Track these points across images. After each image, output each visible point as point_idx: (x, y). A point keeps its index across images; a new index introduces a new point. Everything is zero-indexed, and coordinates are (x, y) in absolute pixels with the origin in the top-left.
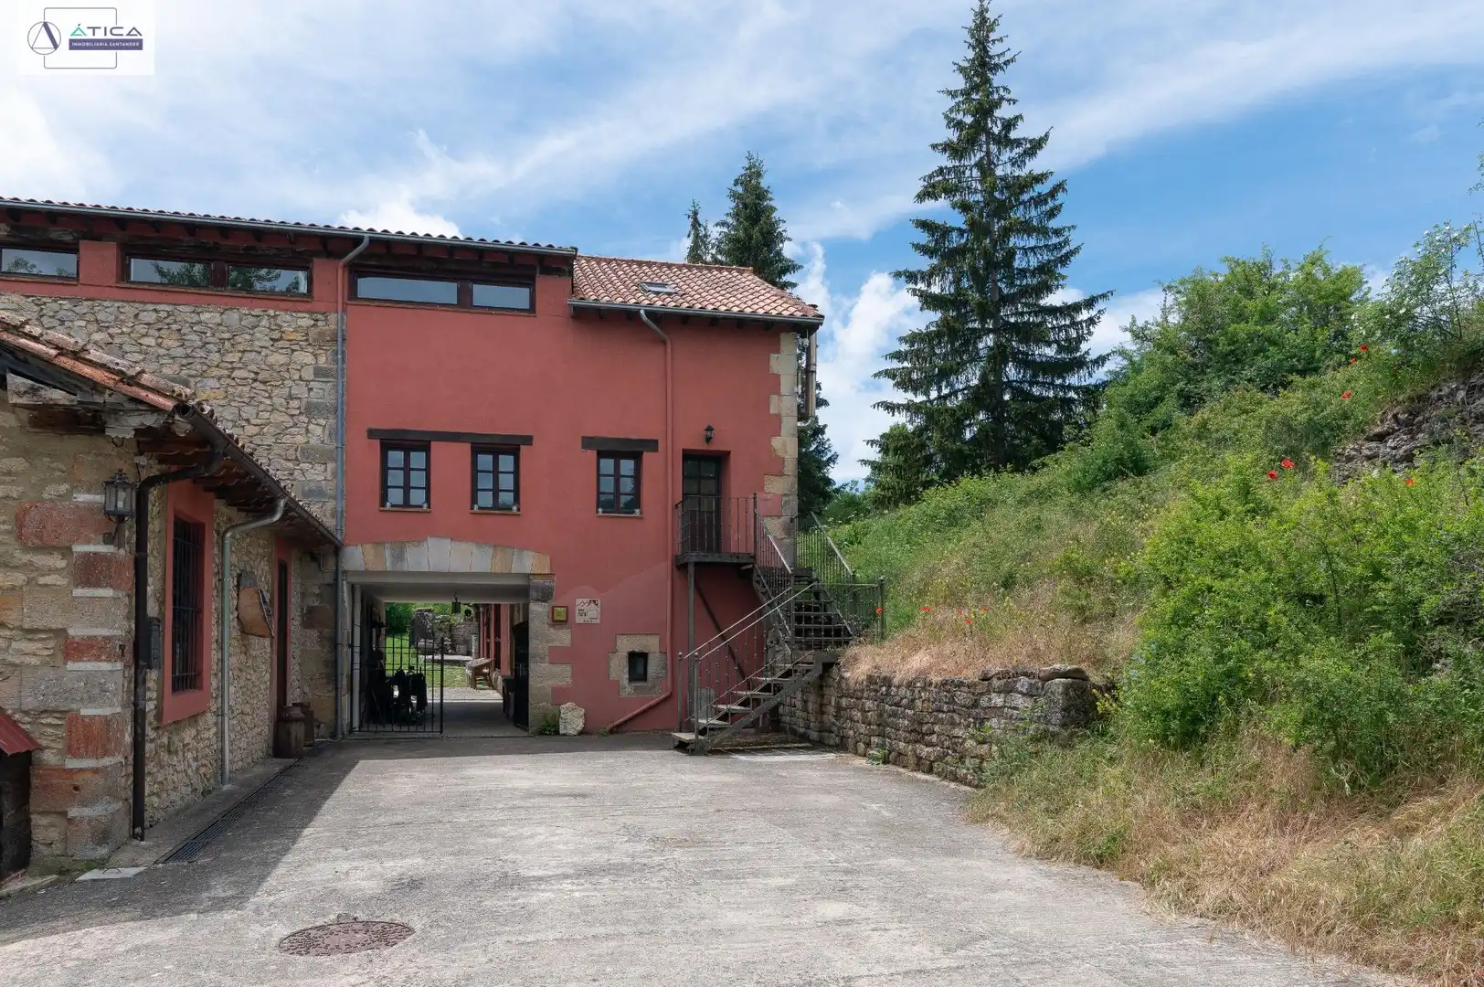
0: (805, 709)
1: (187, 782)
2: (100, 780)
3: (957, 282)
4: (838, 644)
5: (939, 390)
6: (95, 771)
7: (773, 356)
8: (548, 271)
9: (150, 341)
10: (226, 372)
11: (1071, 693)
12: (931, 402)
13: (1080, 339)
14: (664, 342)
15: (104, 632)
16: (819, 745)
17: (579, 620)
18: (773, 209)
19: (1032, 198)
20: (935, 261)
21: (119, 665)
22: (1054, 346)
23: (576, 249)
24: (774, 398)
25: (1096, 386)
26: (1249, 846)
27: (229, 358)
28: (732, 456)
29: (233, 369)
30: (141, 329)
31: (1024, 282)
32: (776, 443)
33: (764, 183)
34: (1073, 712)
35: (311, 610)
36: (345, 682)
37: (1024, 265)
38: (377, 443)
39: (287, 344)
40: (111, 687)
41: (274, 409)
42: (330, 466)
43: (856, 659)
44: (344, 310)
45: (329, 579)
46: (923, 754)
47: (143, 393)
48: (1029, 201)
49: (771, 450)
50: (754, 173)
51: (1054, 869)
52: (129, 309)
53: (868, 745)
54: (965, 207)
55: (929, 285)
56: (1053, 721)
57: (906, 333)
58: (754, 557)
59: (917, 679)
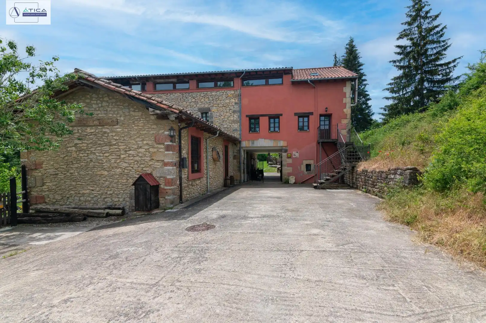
0: (349, 179)
1: (197, 192)
2: (171, 191)
3: (409, 61)
4: (356, 161)
5: (403, 92)
6: (170, 189)
7: (344, 88)
8: (286, 74)
9: (203, 100)
10: (217, 105)
11: (412, 175)
12: (400, 96)
13: (450, 72)
14: (315, 88)
15: (171, 161)
16: (351, 187)
17: (294, 157)
18: (356, 50)
19: (434, 33)
20: (402, 56)
21: (175, 168)
22: (441, 75)
23: (292, 67)
24: (344, 99)
25: (456, 85)
26: (456, 223)
27: (218, 102)
28: (333, 115)
29: (218, 104)
30: (201, 98)
31: (431, 58)
32: (345, 110)
33: (354, 44)
34: (413, 180)
35: (235, 156)
36: (242, 171)
37: (432, 53)
38: (248, 118)
39: (229, 98)
40: (173, 172)
41: (227, 112)
42: (238, 124)
43: (361, 165)
44: (240, 89)
45: (238, 149)
46: (375, 191)
47: (173, 110)
48: (434, 34)
49: (344, 112)
50: (352, 41)
51: (393, 225)
52: (199, 94)
53: (363, 188)
54: (411, 39)
55: (400, 63)
56: (406, 183)
57: (393, 78)
58: (337, 140)
59: (373, 171)
